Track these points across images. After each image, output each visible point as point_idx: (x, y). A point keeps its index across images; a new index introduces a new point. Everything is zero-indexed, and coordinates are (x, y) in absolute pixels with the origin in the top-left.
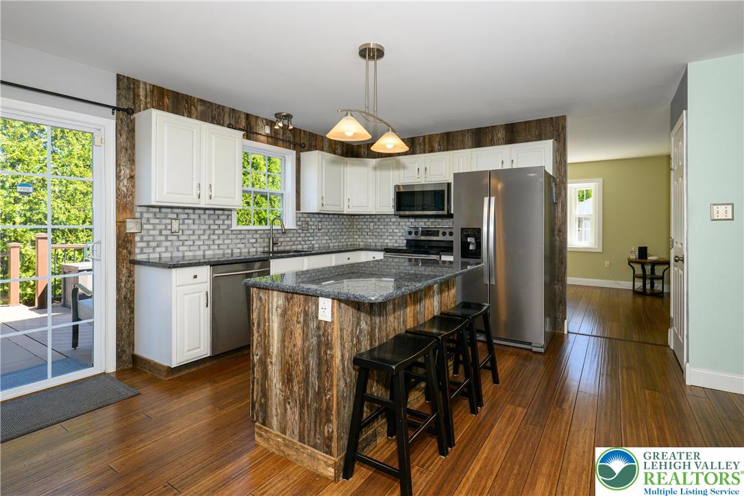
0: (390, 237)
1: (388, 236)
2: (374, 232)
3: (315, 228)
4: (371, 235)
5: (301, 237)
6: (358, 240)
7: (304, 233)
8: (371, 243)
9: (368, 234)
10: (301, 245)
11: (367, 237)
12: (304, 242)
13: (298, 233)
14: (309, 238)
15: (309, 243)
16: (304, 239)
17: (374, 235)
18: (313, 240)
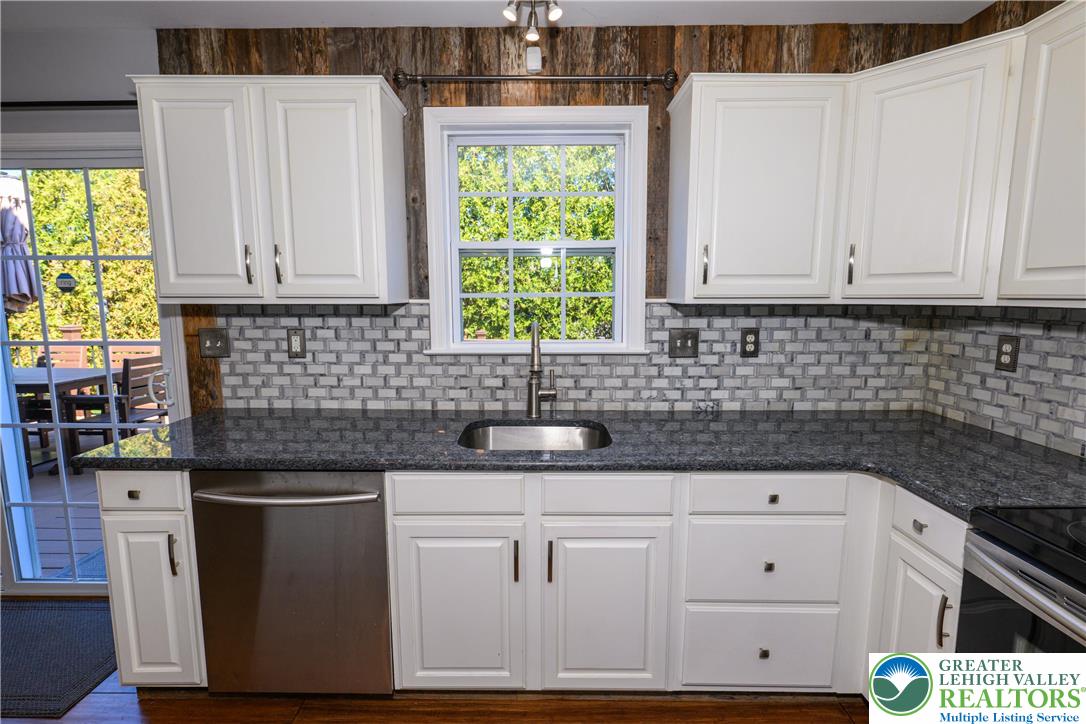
2: (1016, 380)
3: (729, 350)
4: (1000, 392)
5: (666, 377)
6: (942, 398)
7: (677, 365)
8: (996, 424)
9: (988, 385)
10: (664, 401)
11: (979, 394)
12: (680, 392)
13: (655, 365)
14: (701, 380)
15: (701, 395)
16: (678, 385)
17: (1017, 395)
18: (716, 389)
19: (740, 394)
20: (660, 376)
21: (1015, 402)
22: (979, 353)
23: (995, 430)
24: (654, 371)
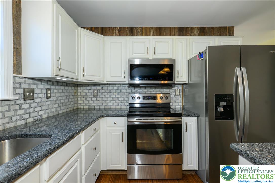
0: (112, 102)
1: (110, 101)
2: (98, 98)
3: (43, 96)
4: (95, 100)
5: (23, 109)
6: (82, 104)
7: (27, 104)
8: (95, 107)
9: (92, 100)
10: (22, 120)
11: (91, 102)
12: (28, 114)
13: (18, 104)
14: (36, 108)
15: (36, 114)
16: (27, 112)
17: (98, 100)
18: (40, 111)
19: (47, 111)
20: (20, 109)
21: (98, 102)
22: (90, 94)
23: (95, 108)
24: (18, 107)
